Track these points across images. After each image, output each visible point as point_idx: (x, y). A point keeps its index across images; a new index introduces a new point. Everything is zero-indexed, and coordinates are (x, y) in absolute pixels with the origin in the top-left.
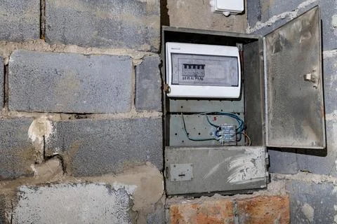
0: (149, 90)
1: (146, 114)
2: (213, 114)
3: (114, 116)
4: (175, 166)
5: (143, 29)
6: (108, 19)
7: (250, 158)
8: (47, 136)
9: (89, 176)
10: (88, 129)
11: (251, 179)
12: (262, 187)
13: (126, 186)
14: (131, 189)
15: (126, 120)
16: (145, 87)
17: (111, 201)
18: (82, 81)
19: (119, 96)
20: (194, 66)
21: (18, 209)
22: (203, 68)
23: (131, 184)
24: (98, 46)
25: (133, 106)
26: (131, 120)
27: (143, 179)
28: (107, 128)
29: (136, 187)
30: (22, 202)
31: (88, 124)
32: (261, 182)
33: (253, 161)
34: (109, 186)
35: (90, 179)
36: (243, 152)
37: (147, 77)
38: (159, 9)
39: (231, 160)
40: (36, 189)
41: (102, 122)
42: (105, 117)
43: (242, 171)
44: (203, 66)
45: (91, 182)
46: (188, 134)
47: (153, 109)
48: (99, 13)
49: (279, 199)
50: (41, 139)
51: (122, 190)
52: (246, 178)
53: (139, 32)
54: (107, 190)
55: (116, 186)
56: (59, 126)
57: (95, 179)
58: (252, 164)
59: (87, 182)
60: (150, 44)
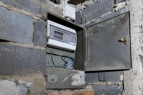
4: (50, 75)
5: (39, 7)
7: (79, 75)
9: (4, 75)
10: (6, 49)
11: (80, 84)
12: (83, 87)
13: (26, 82)
14: (29, 84)
15: (28, 48)
17: (18, 89)
18: (4, 22)
19: (25, 35)
20: (59, 33)
22: (62, 35)
23: (29, 81)
24: (15, 7)
25: (32, 42)
26: (31, 49)
27: (35, 80)
28: (17, 50)
29: (31, 83)
31: (6, 46)
32: (83, 86)
33: (81, 76)
35: (4, 77)
36: (77, 72)
37: (40, 30)
39: (73, 75)
41: (15, 47)
42: (16, 44)
43: (77, 80)
44: (63, 34)
45: (6, 79)
46: (53, 63)
47: (42, 46)
51: (24, 84)
52: (78, 83)
53: (37, 7)
54: (15, 84)
55: (20, 82)
57: (8, 77)
58: (80, 78)
59: (3, 79)
60: (42, 15)
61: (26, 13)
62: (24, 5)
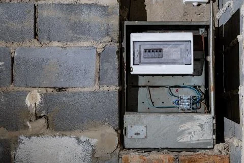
0: (109, 71)
1: (106, 88)
2: (175, 87)
3: (82, 90)
4: (132, 127)
5: (105, 26)
6: (80, 21)
7: (197, 123)
8: (37, 103)
9: (64, 130)
10: (64, 99)
11: (199, 140)
12: (209, 147)
13: (90, 139)
14: (94, 141)
15: (91, 93)
16: (105, 68)
17: (80, 148)
18: (60, 66)
19: (86, 75)
20: (153, 50)
21: (18, 150)
22: (161, 51)
23: (93, 138)
24: (72, 41)
25: (97, 82)
26: (94, 92)
27: (102, 135)
28: (77, 98)
29: (97, 140)
30: (21, 145)
31: (65, 96)
33: (201, 126)
34: (78, 139)
35: (64, 133)
37: (108, 61)
38: (118, 10)
39: (180, 124)
40: (30, 137)
41: (74, 94)
42: (76, 90)
43: (190, 133)
45: (66, 136)
46: (153, 103)
47: (112, 84)
48: (73, 18)
49: (219, 158)
50: (33, 105)
51: (87, 142)
52: (194, 139)
53: (102, 28)
54: (76, 141)
55: (83, 139)
56: (45, 96)
57: (68, 133)
58: (199, 128)
59: (63, 135)
60: (110, 37)
61: (85, 45)
62: (83, 33)
